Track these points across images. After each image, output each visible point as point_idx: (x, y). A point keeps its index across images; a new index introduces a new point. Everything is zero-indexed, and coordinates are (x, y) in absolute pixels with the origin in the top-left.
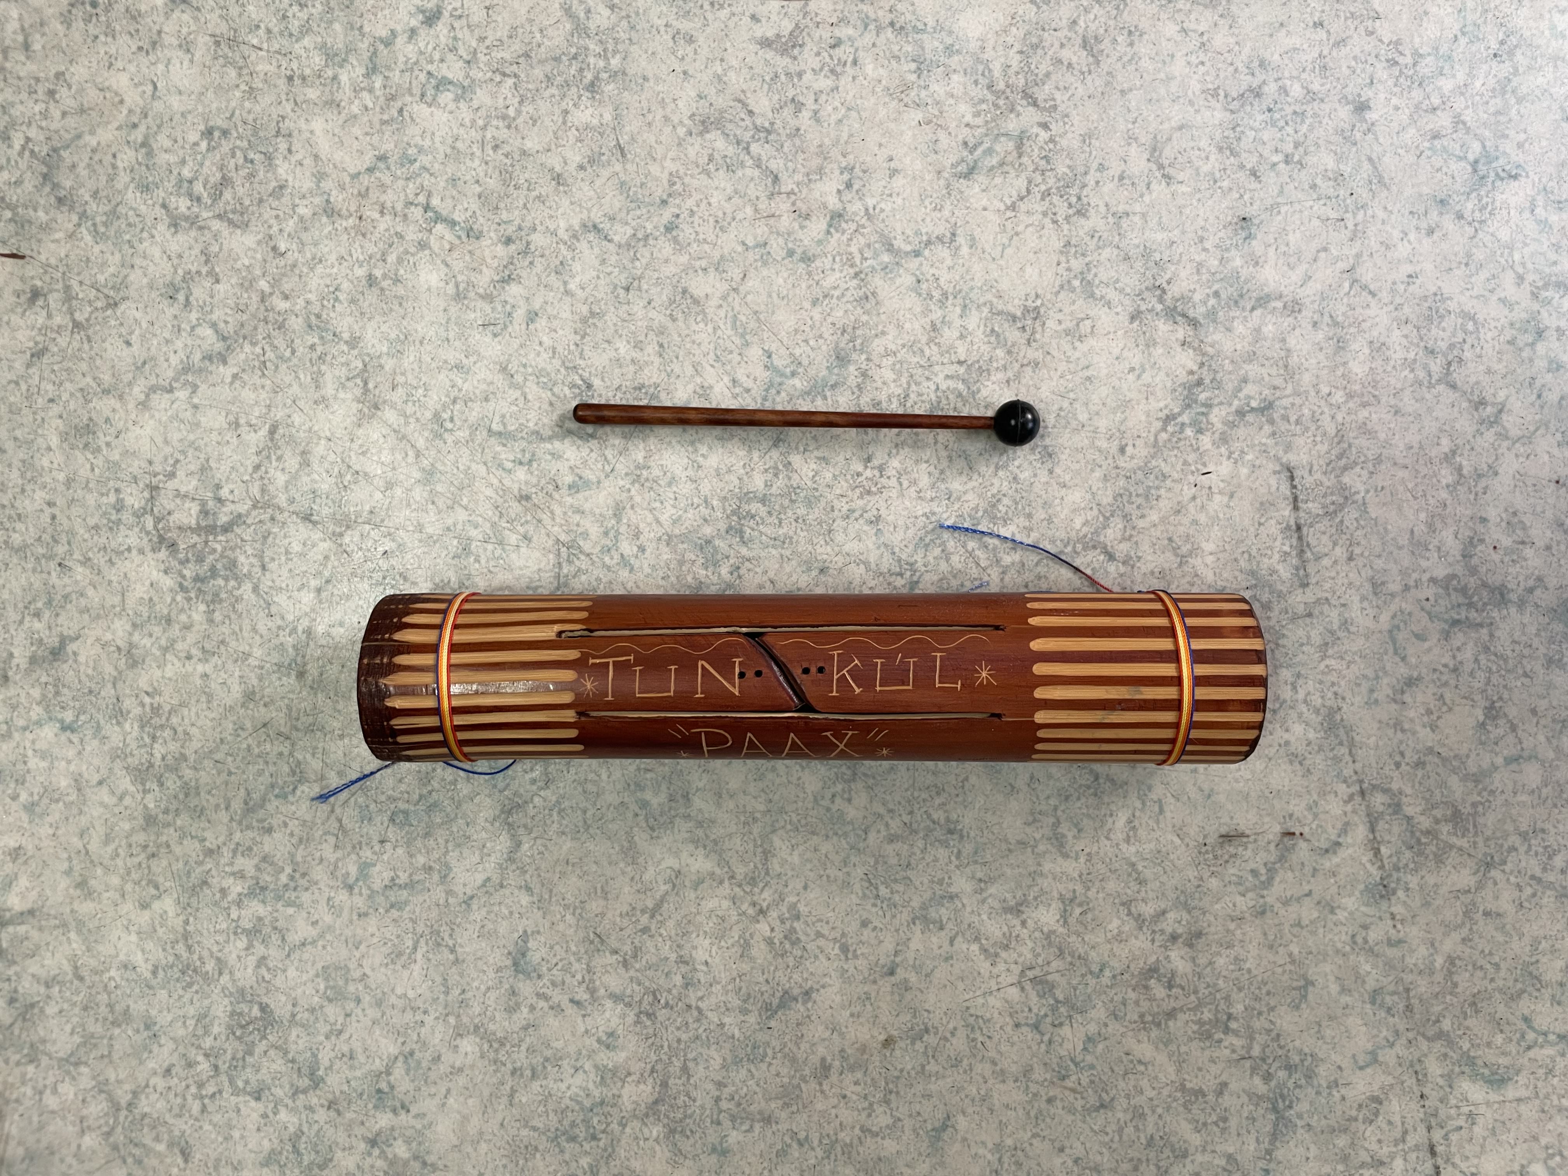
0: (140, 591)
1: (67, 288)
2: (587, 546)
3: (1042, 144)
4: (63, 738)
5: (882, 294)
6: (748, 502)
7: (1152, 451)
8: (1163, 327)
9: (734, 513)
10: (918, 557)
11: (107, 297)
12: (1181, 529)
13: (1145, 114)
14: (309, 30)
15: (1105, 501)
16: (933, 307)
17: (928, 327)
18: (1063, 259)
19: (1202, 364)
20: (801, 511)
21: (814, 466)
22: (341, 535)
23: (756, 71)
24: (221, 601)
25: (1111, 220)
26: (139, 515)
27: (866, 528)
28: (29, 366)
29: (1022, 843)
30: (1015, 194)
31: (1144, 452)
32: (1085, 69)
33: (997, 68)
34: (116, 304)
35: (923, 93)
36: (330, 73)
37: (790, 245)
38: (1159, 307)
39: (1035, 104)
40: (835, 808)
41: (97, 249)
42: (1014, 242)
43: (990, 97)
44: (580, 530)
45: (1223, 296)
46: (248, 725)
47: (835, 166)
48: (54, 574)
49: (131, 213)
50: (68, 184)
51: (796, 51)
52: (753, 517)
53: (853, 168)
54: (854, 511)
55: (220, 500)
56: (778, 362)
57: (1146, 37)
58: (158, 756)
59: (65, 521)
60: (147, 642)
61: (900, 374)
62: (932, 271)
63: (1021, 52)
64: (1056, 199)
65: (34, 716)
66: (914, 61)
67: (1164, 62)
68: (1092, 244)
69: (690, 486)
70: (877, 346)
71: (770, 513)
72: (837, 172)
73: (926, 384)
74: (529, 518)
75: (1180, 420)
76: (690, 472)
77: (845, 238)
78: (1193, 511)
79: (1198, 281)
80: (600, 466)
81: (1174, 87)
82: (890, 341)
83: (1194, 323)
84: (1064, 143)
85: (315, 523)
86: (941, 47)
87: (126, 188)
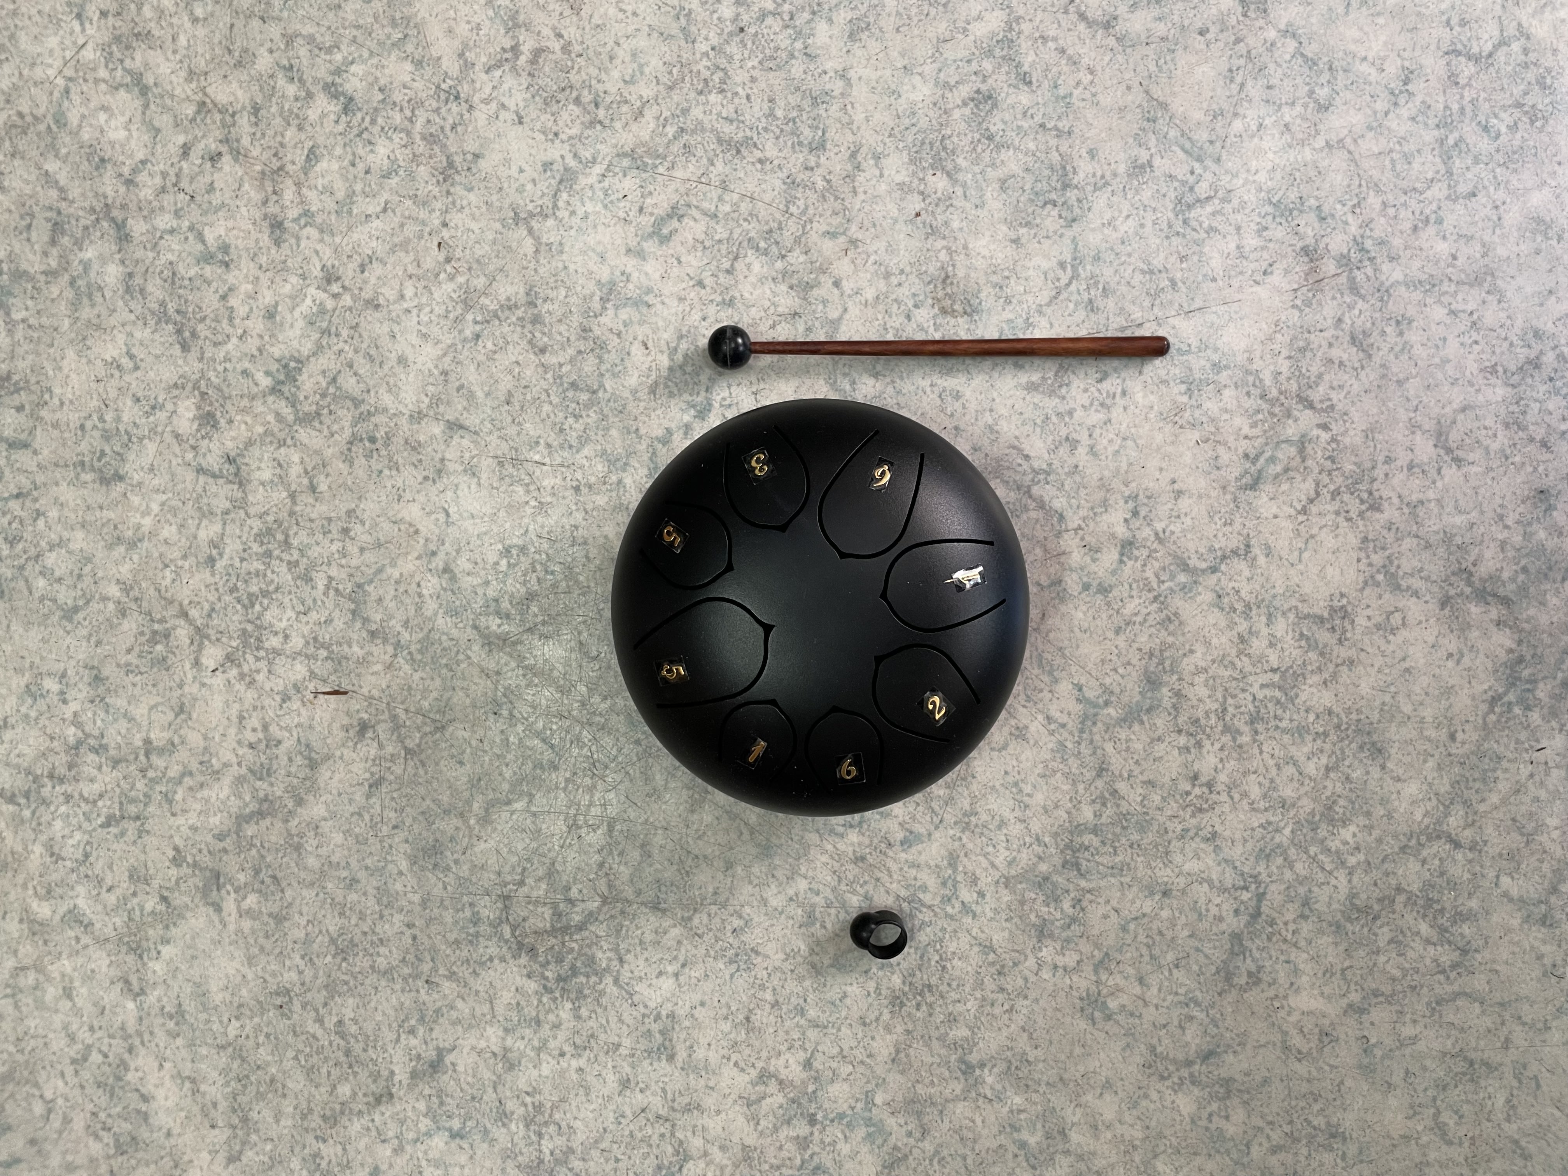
0: (507, 996)
1: (394, 718)
2: (927, 898)
3: (1324, 445)
4: (454, 1145)
5: (1184, 615)
6: (1080, 834)
7: (1483, 733)
8: (1475, 610)
9: (1067, 847)
10: (1261, 868)
11: (434, 721)
12: (1523, 808)
13: (1425, 400)
14: (588, 440)
15: (1442, 790)
16: (1237, 620)
17: (1236, 640)
18: (1363, 555)
19: (1520, 642)
20: (1135, 837)
21: (1140, 791)
22: (690, 919)
23: (1026, 416)
24: (585, 997)
25: (1406, 510)
26: (496, 925)
27: (1202, 846)
28: (369, 796)
29: (1406, 1138)
30: (1303, 498)
31: (1475, 736)
32: (1357, 365)
33: (1267, 377)
34: (443, 727)
35: (1197, 413)
36: (614, 478)
37: (1085, 579)
38: (1468, 590)
39: (1311, 406)
40: (1213, 1127)
41: (417, 676)
42: (1310, 546)
43: (1265, 406)
44: (918, 884)
45: (1532, 569)
46: (628, 1113)
47: (1119, 496)
48: (422, 992)
49: (444, 638)
50: (378, 617)
51: (1064, 390)
52: (1087, 848)
53: (1137, 496)
54: (1188, 830)
55: (571, 902)
56: (1090, 694)
57: (1415, 324)
58: (547, 1152)
59: (425, 940)
60: (520, 1044)
61: (1214, 689)
62: (1231, 585)
63: (1290, 357)
64: (1346, 497)
65: (422, 1128)
66: (1183, 382)
67: (1437, 347)
68: (1390, 537)
69: (1020, 826)
70: (1187, 665)
71: (1103, 843)
72: (1121, 502)
73: (1242, 696)
74: (867, 878)
75: (1506, 699)
76: (1018, 813)
77: (1139, 564)
78: (1533, 789)
79: (1504, 559)
80: (928, 818)
81: (1450, 369)
82: (1199, 658)
83: (1506, 601)
84: (1347, 440)
85: (664, 911)
86: (1208, 365)
87: (436, 614)
